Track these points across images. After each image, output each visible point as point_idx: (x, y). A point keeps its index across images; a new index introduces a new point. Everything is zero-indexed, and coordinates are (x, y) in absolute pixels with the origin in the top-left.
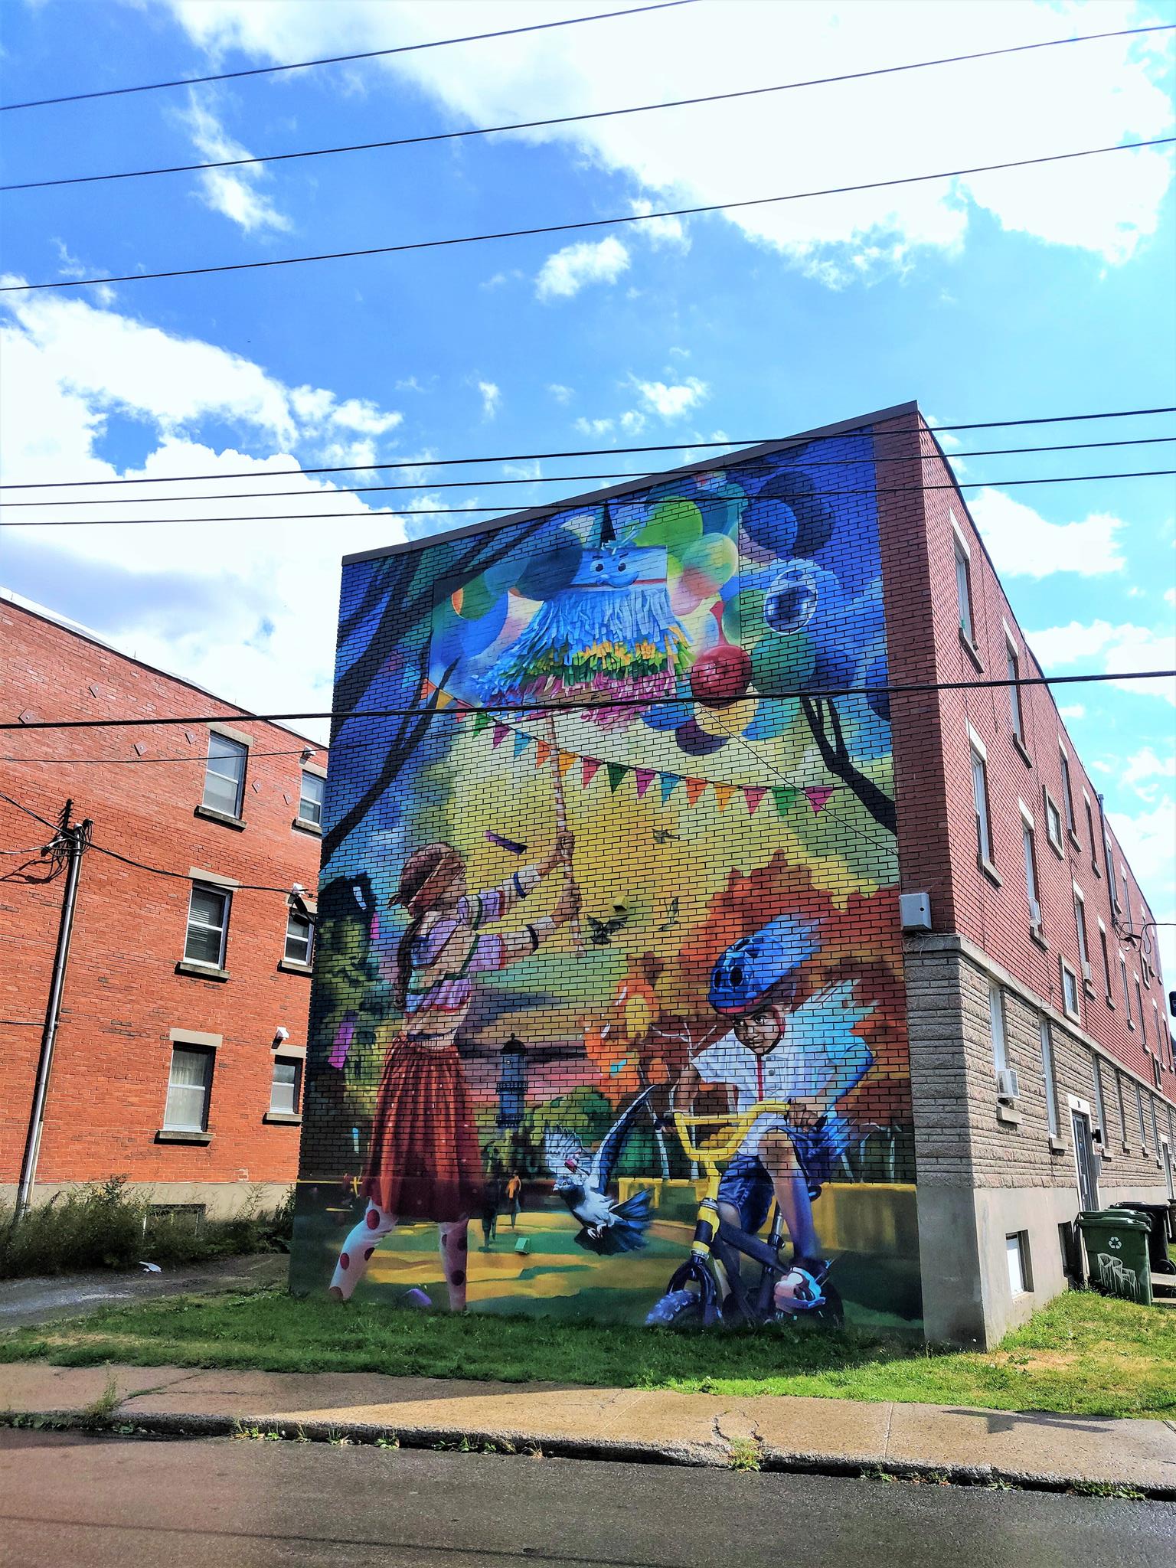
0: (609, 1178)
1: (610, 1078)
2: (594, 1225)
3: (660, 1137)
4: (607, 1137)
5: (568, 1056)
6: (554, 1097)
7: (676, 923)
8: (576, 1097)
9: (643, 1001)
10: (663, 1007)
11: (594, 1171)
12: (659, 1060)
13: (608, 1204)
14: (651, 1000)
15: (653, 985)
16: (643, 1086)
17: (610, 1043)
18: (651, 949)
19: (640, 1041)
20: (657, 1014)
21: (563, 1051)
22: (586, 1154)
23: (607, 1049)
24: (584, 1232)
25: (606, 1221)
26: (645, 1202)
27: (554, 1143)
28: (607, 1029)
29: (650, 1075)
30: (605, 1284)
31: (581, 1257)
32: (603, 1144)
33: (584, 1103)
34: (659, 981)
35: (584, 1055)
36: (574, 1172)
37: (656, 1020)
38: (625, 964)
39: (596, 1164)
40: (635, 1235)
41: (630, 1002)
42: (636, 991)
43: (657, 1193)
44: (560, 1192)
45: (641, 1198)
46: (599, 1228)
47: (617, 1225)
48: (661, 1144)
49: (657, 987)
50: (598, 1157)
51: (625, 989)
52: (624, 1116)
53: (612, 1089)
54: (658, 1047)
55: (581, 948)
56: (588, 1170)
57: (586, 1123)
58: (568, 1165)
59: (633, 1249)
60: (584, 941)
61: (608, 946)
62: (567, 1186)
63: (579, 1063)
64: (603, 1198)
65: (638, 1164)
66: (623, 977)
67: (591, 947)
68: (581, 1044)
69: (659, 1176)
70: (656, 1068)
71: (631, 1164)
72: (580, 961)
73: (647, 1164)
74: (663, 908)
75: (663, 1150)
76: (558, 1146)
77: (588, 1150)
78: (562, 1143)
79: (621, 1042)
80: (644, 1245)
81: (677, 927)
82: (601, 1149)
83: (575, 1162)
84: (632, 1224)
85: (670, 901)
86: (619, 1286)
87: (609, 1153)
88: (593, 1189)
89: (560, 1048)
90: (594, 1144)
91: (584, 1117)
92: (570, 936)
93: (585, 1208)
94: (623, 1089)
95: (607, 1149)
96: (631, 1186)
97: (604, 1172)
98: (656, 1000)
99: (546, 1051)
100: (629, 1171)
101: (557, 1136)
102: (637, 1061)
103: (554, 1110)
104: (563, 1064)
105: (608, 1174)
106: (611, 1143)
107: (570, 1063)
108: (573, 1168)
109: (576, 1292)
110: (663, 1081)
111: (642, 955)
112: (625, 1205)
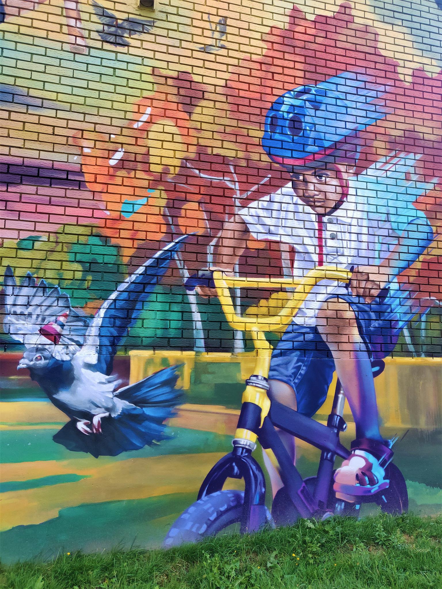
0: (114, 352)
1: (120, 219)
2: (88, 416)
3: (192, 299)
4: (113, 296)
5: (52, 181)
6: (24, 235)
7: (223, 47)
8: (62, 238)
9: (175, 130)
10: (202, 142)
11: (90, 340)
12: (195, 206)
13: (112, 386)
14: (185, 132)
15: (190, 113)
16: (171, 236)
17: (122, 173)
18: (189, 69)
19: (169, 178)
20: (193, 149)
21: (43, 173)
22: (77, 318)
23: (119, 181)
24: (71, 426)
25: (107, 409)
26: (171, 382)
27: (21, 300)
28: (119, 155)
29: (181, 221)
30: (102, 498)
31: (65, 462)
32: (106, 304)
33: (76, 248)
34: (198, 110)
35: (80, 185)
36: (56, 342)
37: (192, 156)
38: (151, 78)
39: (93, 331)
40: (154, 426)
41: (154, 127)
42: (165, 116)
43: (187, 371)
44: (31, 370)
45: (164, 377)
46: (96, 420)
47: (126, 415)
48: (194, 308)
49: (194, 117)
50: (98, 321)
51: (149, 110)
52: (141, 270)
53: (123, 234)
54: (192, 189)
56: (81, 340)
57: (79, 275)
58: (43, 332)
59: (150, 444)
61: (125, 49)
62: (43, 362)
63: (70, 193)
64: (103, 377)
65: (159, 333)
66: (146, 94)
67: (99, 44)
68: (77, 168)
69: (190, 348)
70: (190, 214)
71: (149, 333)
72: (78, 58)
73: (172, 333)
74: (207, 25)
75: (197, 316)
76: (28, 305)
77: (81, 312)
78: (36, 301)
79: (139, 174)
80: (168, 438)
81: (224, 52)
82: (102, 312)
83: (58, 329)
84: (149, 411)
85: (217, 19)
86: (126, 497)
87: (115, 317)
88: (89, 366)
89: (39, 168)
90: (91, 304)
91: (77, 266)
93: (74, 393)
94: (142, 235)
95: (113, 312)
96: (149, 362)
97: (106, 342)
98: (192, 132)
99: (12, 169)
100: (146, 341)
101: (25, 291)
102: (163, 203)
103: (21, 253)
104: (42, 190)
105: (113, 345)
106: (119, 304)
107: (56, 191)
108: (55, 338)
109: (54, 514)
110: (200, 232)
111: (175, 74)
112: (139, 387)
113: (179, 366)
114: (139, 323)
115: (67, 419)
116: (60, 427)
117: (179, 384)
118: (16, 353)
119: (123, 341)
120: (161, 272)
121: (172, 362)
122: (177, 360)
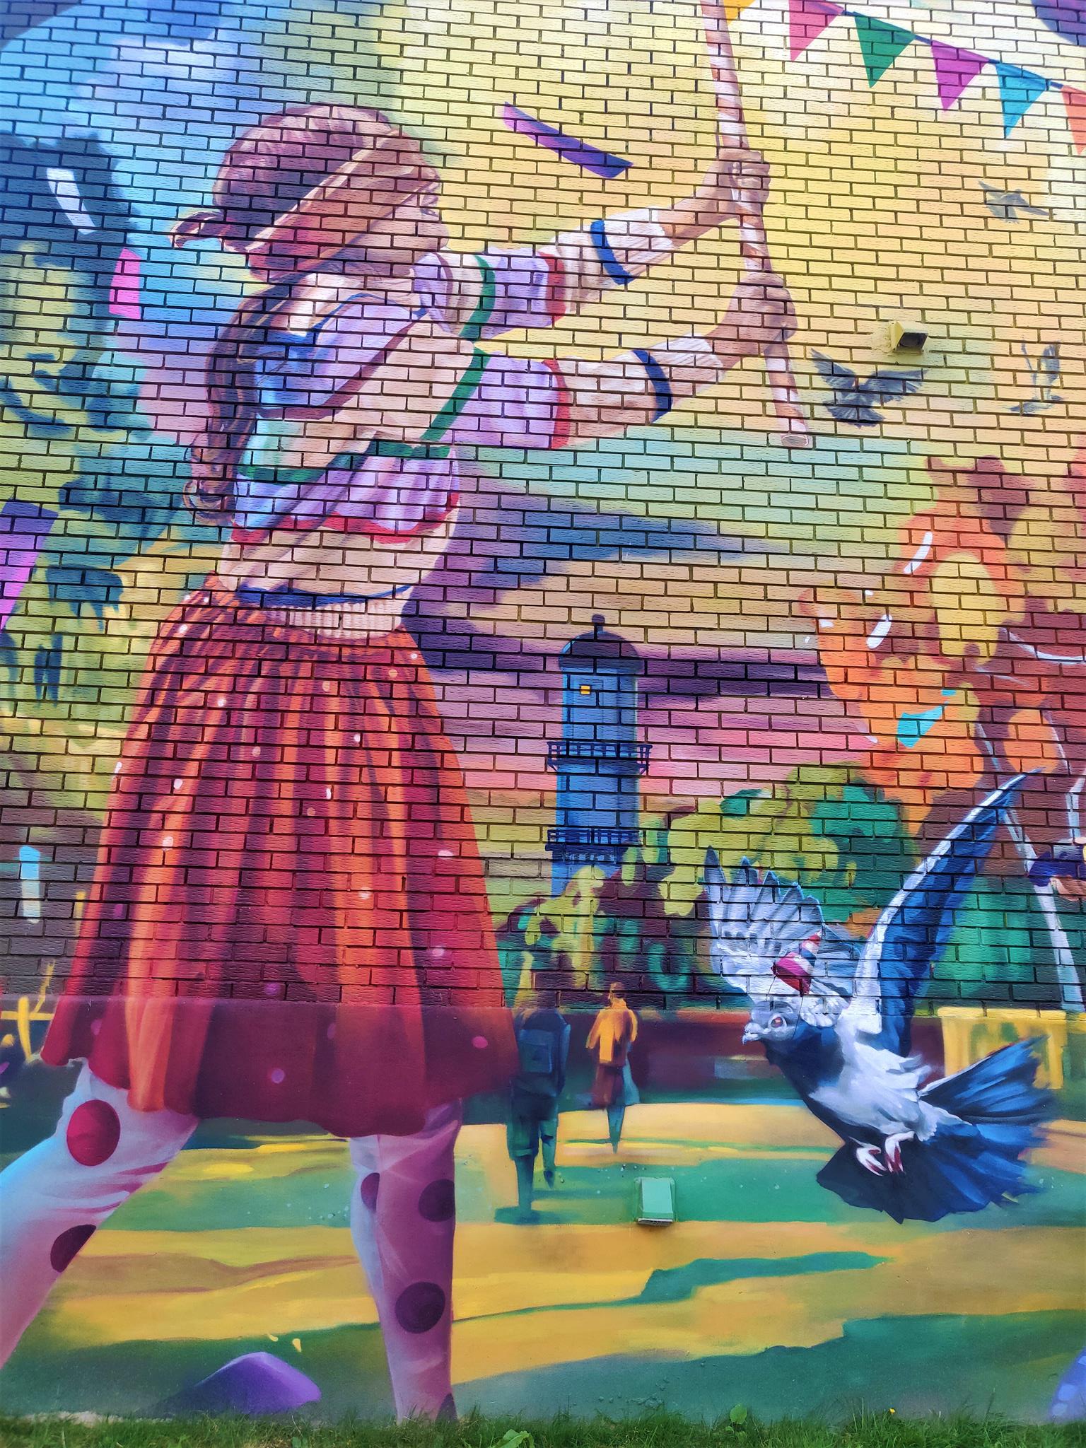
0: (909, 1011)
1: (897, 751)
2: (876, 1138)
3: (1047, 903)
4: (898, 900)
5: (771, 686)
6: (732, 789)
7: (1056, 401)
8: (797, 792)
9: (980, 571)
10: (1034, 589)
11: (863, 988)
12: (1033, 716)
13: (912, 1079)
14: (1000, 573)
15: (1006, 536)
16: (994, 777)
17: (892, 662)
18: (994, 451)
19: (979, 665)
20: (1018, 605)
21: (755, 673)
22: (837, 944)
23: (887, 677)
24: (845, 1156)
25: (910, 1125)
26: (1025, 1072)
27: (737, 912)
28: (883, 629)
29: (1009, 748)
30: (919, 1306)
31: (843, 1228)
32: (886, 916)
33: (824, 810)
34: (1019, 527)
35: (819, 689)
36: (803, 992)
37: (1019, 618)
38: (926, 478)
39: (868, 969)
40: (1001, 1162)
41: (942, 569)
42: (960, 546)
43: (1054, 1051)
44: (765, 1044)
45: (1010, 1063)
46: (891, 1146)
47: (945, 1138)
48: (1053, 921)
49: (1015, 542)
50: (873, 950)
51: (928, 538)
52: (943, 847)
53: (906, 779)
54: (1025, 684)
55: (797, 426)
56: (846, 985)
57: (833, 861)
58: (781, 972)
59: (998, 1200)
60: (806, 411)
61: (874, 430)
62: (785, 1030)
63: (803, 707)
64: (896, 1060)
65: (990, 972)
66: (920, 507)
67: (829, 427)
68: (811, 657)
69: (1052, 1001)
70: (1024, 732)
71: (970, 972)
72: (797, 455)
73: (1015, 973)
74: (1021, 364)
75: (1060, 939)
76: (748, 920)
77: (843, 933)
78: (763, 912)
79: (924, 662)
80: (1033, 1190)
81: (1059, 409)
82: (880, 932)
83: (805, 965)
84: (988, 1132)
85: (1039, 350)
86: (964, 1309)
87: (904, 942)
88: (867, 1038)
89: (746, 664)
90: (859, 916)
91: (828, 845)
92: (768, 394)
93: (845, 1090)
94: (938, 780)
95: (900, 932)
96: (978, 1031)
97: (893, 990)
98: (1013, 572)
99: (702, 670)
100: (967, 989)
101: (742, 894)
102: (973, 714)
103: (730, 823)
104: (757, 704)
105: (907, 995)
106: (910, 915)
107: (779, 704)
108: (801, 983)
109: (834, 1331)
110: (1049, 767)
111: (969, 464)
112: (963, 1080)
113: (1037, 1040)
114: (950, 953)
115: (837, 1142)
116: (826, 1157)
117: (1041, 1078)
118: (736, 1012)
119: (924, 989)
120: (981, 850)
121: (1022, 1032)
122: (1033, 1028)
